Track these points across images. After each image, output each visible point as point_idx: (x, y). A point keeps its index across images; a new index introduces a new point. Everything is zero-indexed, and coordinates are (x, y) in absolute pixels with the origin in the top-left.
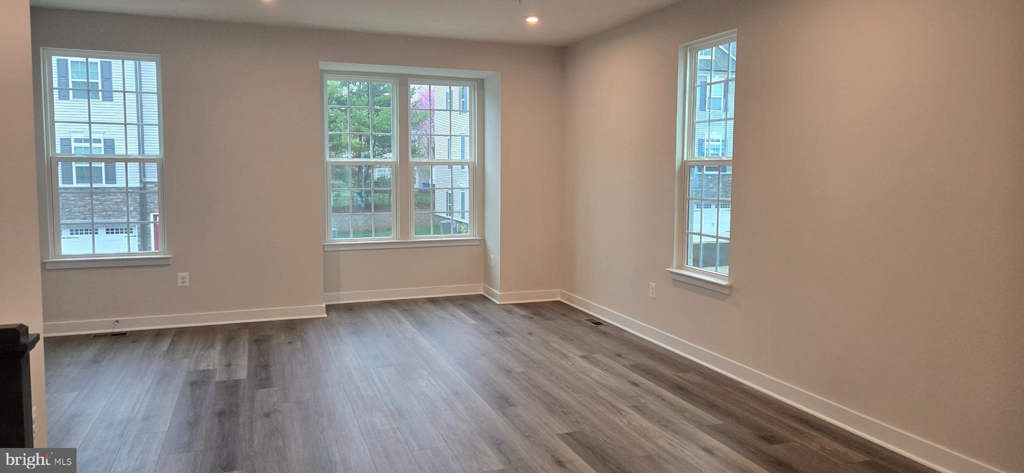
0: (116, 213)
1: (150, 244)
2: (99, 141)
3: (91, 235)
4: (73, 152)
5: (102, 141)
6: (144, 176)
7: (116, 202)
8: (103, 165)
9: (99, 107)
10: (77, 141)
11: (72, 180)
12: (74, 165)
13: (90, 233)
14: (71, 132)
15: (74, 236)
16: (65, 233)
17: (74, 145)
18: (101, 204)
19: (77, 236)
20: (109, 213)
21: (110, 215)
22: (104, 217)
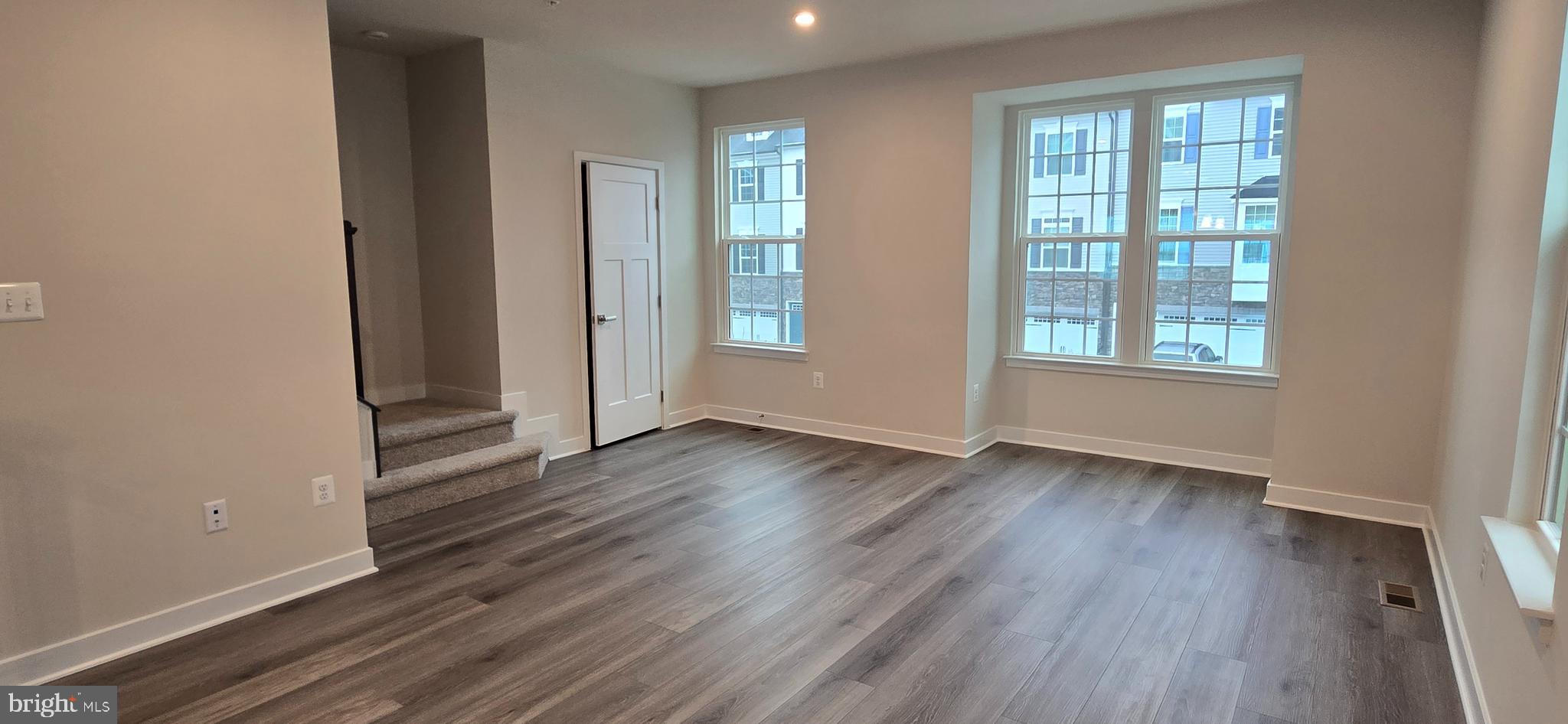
0: (1078, 301)
1: (1111, 338)
2: (1066, 220)
3: (1050, 323)
4: (1042, 232)
5: (1071, 220)
6: (1110, 260)
7: (1079, 289)
8: (1069, 246)
9: (1072, 182)
10: (1047, 221)
11: (1039, 264)
12: (1043, 247)
13: (1049, 321)
14: (1042, 212)
15: (1038, 323)
16: (1030, 320)
17: (1044, 225)
18: (1064, 290)
19: (1040, 323)
20: (1071, 300)
21: (1072, 303)
22: (1066, 305)
